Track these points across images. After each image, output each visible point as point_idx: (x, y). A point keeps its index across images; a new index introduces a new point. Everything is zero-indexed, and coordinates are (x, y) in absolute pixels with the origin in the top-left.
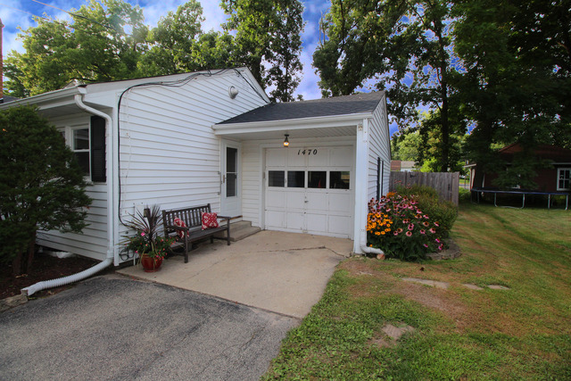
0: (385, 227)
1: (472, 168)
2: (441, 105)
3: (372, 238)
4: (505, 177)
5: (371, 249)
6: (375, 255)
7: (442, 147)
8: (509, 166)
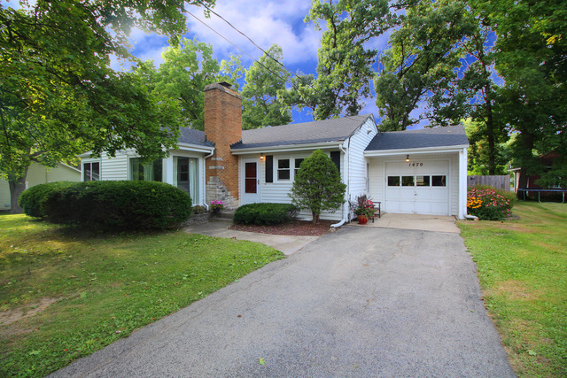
0: (478, 204)
1: (516, 172)
2: (486, 119)
3: (470, 210)
4: (546, 178)
5: (470, 216)
6: (472, 219)
7: (489, 154)
8: (549, 169)
